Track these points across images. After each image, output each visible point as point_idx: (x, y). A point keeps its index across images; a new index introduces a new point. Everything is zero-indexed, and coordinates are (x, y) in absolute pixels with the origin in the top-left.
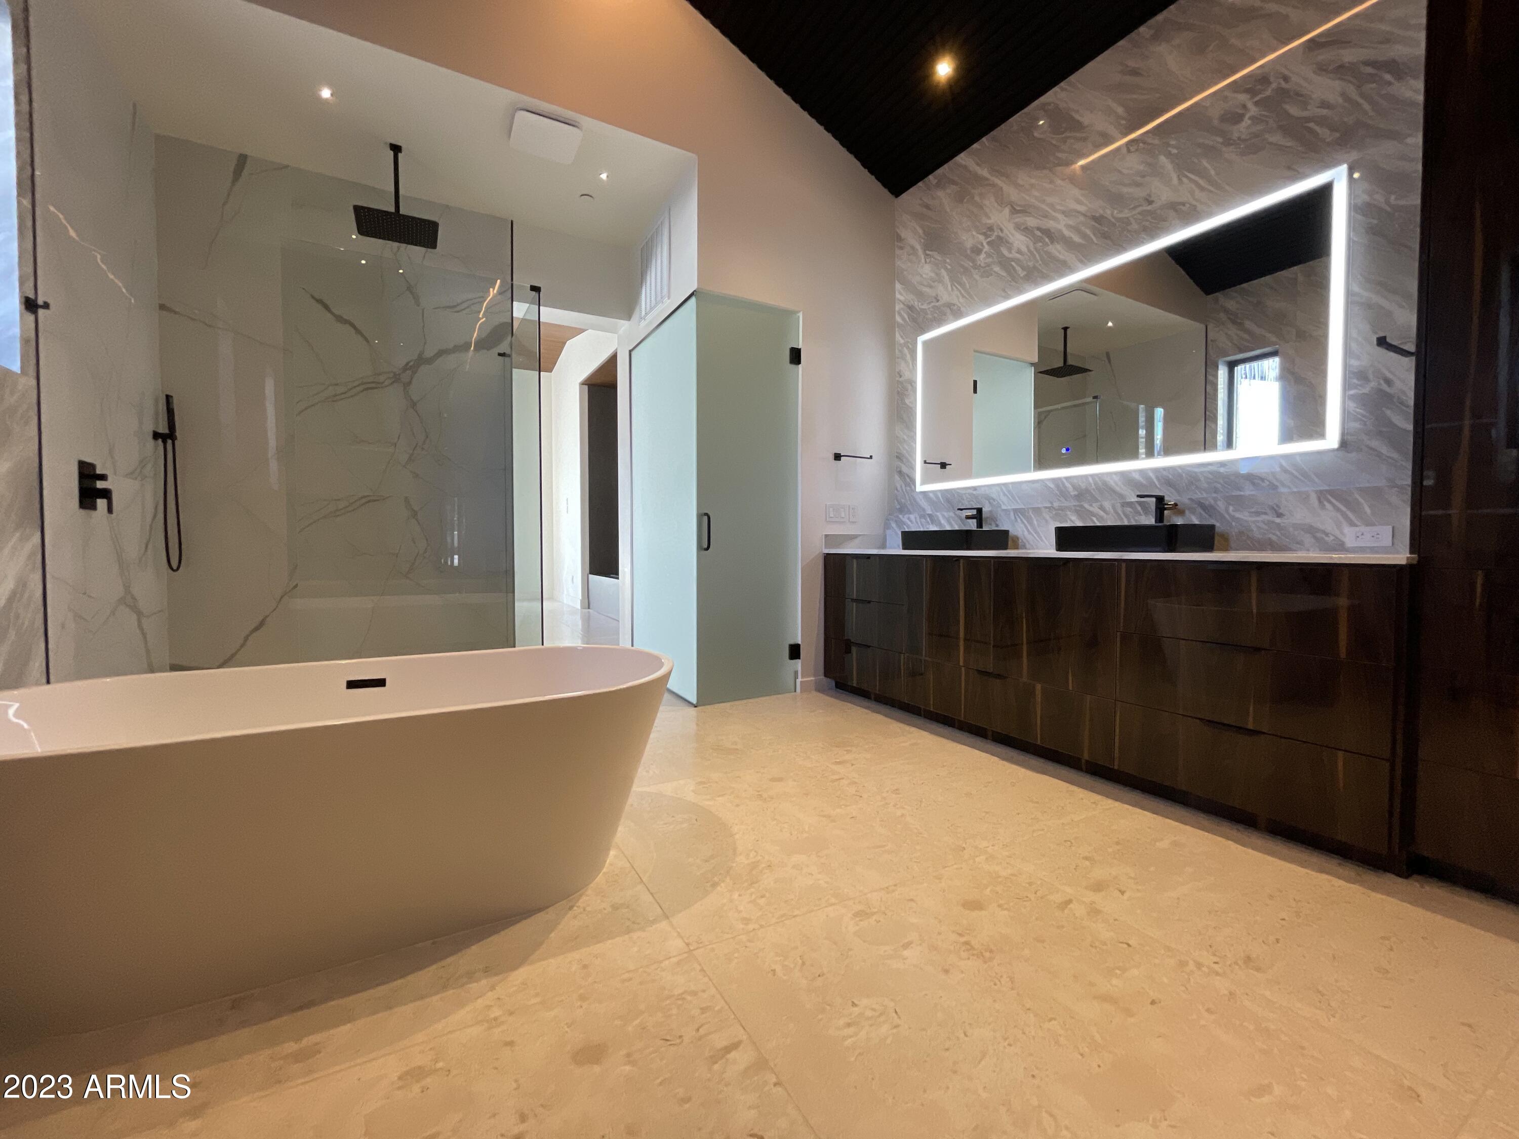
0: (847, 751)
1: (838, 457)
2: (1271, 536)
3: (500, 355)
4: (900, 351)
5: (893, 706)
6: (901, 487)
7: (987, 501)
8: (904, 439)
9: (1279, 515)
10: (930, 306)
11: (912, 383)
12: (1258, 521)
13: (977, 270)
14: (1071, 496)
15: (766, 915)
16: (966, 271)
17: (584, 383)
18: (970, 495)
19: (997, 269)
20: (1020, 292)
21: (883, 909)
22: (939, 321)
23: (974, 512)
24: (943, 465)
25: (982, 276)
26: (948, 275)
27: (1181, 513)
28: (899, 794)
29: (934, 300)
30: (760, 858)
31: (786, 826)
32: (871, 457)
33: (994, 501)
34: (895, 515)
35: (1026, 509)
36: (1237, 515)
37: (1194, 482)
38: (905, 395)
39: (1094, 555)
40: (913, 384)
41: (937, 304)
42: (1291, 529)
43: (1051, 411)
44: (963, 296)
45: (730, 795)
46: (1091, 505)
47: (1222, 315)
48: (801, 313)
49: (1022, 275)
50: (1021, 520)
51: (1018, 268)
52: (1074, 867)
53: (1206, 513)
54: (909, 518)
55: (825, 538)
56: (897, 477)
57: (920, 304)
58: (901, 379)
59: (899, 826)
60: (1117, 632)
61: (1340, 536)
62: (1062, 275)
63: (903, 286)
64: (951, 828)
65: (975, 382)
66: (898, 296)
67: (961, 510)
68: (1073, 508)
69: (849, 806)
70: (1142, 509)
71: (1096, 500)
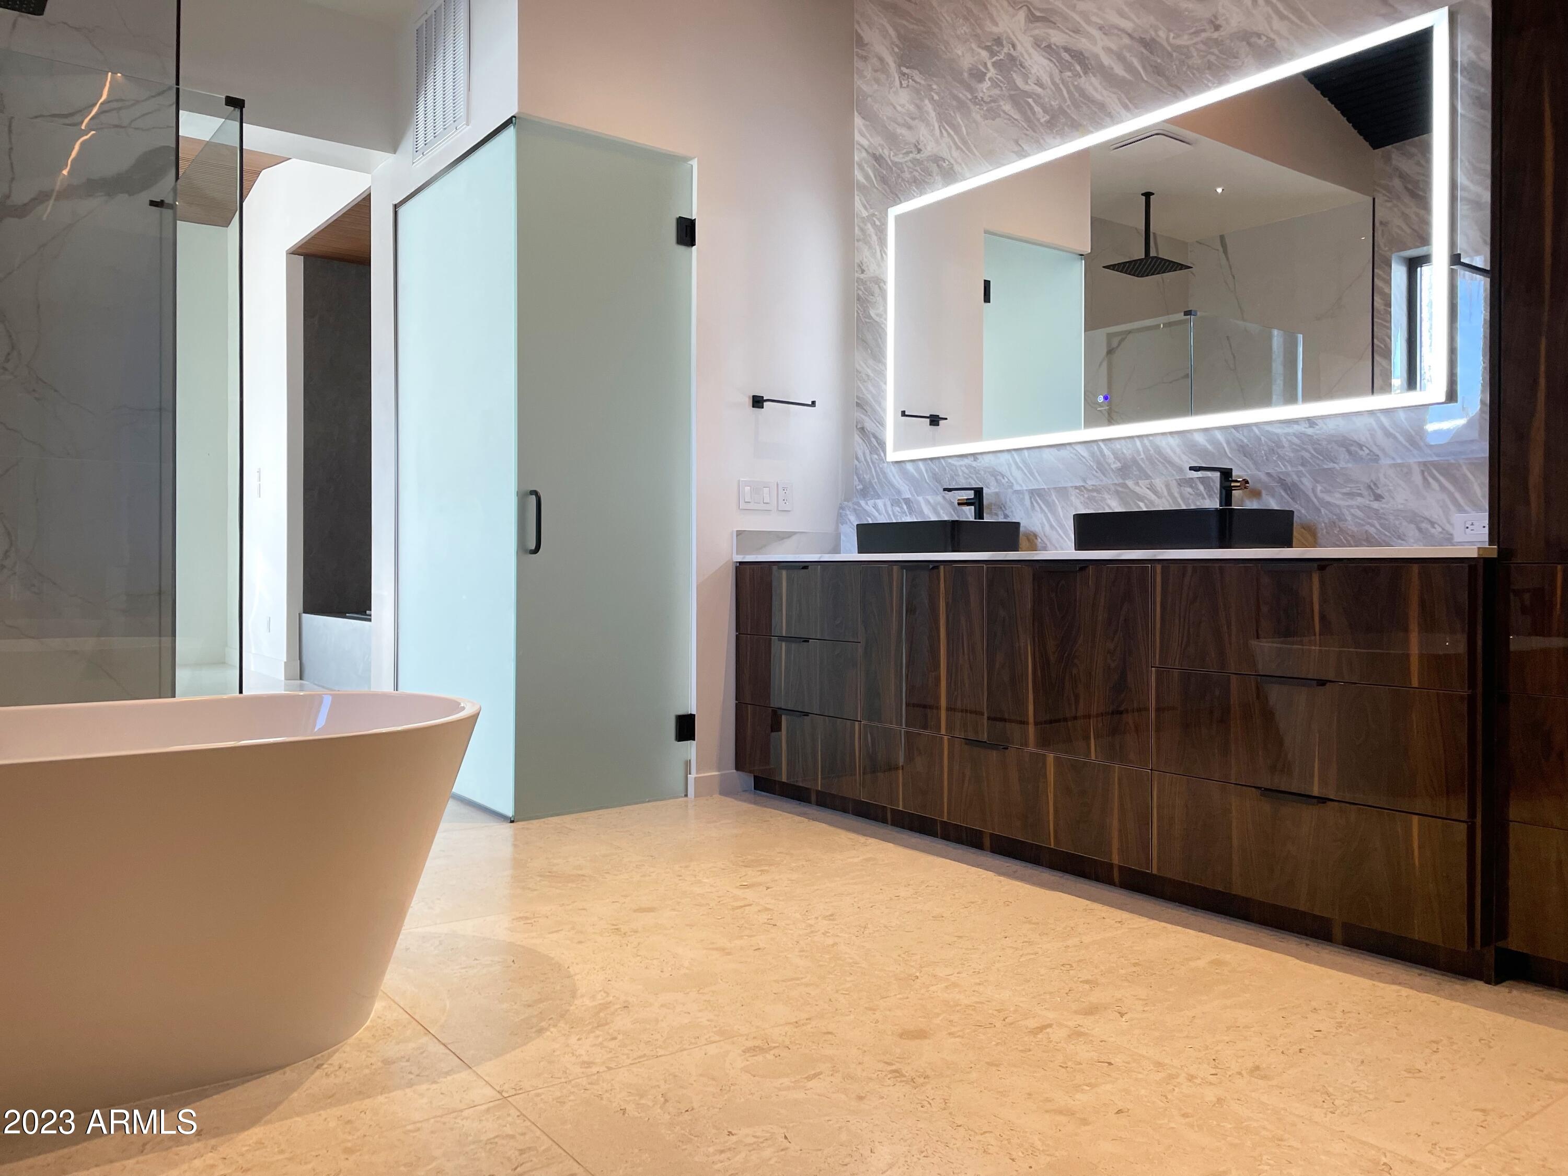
0: (762, 871)
1: (758, 402)
2: (1367, 527)
3: (153, 203)
4: (862, 230)
5: (845, 810)
6: (864, 454)
7: (994, 478)
8: (868, 376)
9: (1378, 498)
10: (907, 159)
11: (879, 282)
12: (1352, 507)
13: (978, 107)
14: (1112, 470)
15: (617, 1057)
16: (961, 106)
17: (294, 252)
18: (967, 468)
19: (1007, 107)
20: (1041, 147)
21: (787, 1043)
22: (920, 183)
23: (971, 495)
24: (935, 420)
25: (985, 117)
26: (935, 110)
27: (1256, 494)
28: (834, 920)
29: (913, 150)
30: (611, 998)
31: (655, 962)
32: (813, 403)
33: (1004, 478)
34: (855, 500)
35: (1046, 490)
36: (1327, 498)
37: (1275, 448)
38: (869, 302)
39: (1120, 555)
40: (882, 284)
41: (918, 156)
42: (1391, 518)
43: (1129, 332)
44: (958, 148)
45: (569, 931)
46: (1137, 484)
47: (1397, 183)
48: (696, 159)
49: (1042, 120)
50: (1041, 508)
51: (1037, 109)
52: (1067, 991)
53: (1288, 494)
54: (875, 507)
55: (737, 536)
56: (857, 438)
57: (892, 154)
58: (862, 276)
59: (827, 956)
60: (1152, 667)
61: (1448, 527)
62: (1099, 125)
63: (868, 123)
64: (903, 956)
65: (987, 284)
66: (857, 137)
67: (950, 490)
68: (1113, 488)
69: (754, 936)
70: (1205, 489)
71: (1148, 477)
